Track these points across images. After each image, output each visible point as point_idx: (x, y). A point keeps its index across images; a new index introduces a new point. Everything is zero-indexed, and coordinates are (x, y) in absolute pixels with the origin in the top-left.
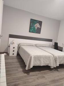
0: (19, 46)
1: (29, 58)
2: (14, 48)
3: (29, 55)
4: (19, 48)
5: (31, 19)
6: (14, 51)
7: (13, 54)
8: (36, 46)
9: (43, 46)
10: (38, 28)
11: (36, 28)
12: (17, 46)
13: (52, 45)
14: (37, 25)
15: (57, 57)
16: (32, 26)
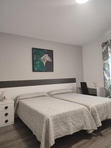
0: (17, 102)
1: (45, 124)
2: (6, 108)
3: (42, 117)
4: (17, 105)
5: (33, 49)
6: (6, 114)
7: (7, 121)
8: (50, 95)
9: (62, 92)
10: (47, 62)
11: (45, 63)
12: (13, 102)
13: (77, 88)
14: (46, 58)
15: (95, 108)
16: (37, 61)
